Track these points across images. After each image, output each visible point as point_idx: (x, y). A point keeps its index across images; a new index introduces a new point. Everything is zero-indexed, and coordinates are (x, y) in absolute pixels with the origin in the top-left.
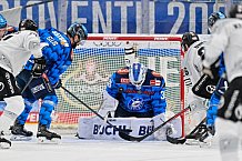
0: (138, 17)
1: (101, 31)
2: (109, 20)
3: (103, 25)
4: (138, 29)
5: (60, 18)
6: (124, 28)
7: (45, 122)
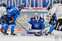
2: (30, 4)
5: (17, 3)
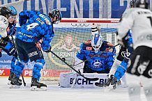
0: (100, 7)
1: (76, 17)
2: (81, 9)
3: (77, 12)
4: (100, 15)
5: (49, 8)
6: (91, 14)
7: (37, 77)
